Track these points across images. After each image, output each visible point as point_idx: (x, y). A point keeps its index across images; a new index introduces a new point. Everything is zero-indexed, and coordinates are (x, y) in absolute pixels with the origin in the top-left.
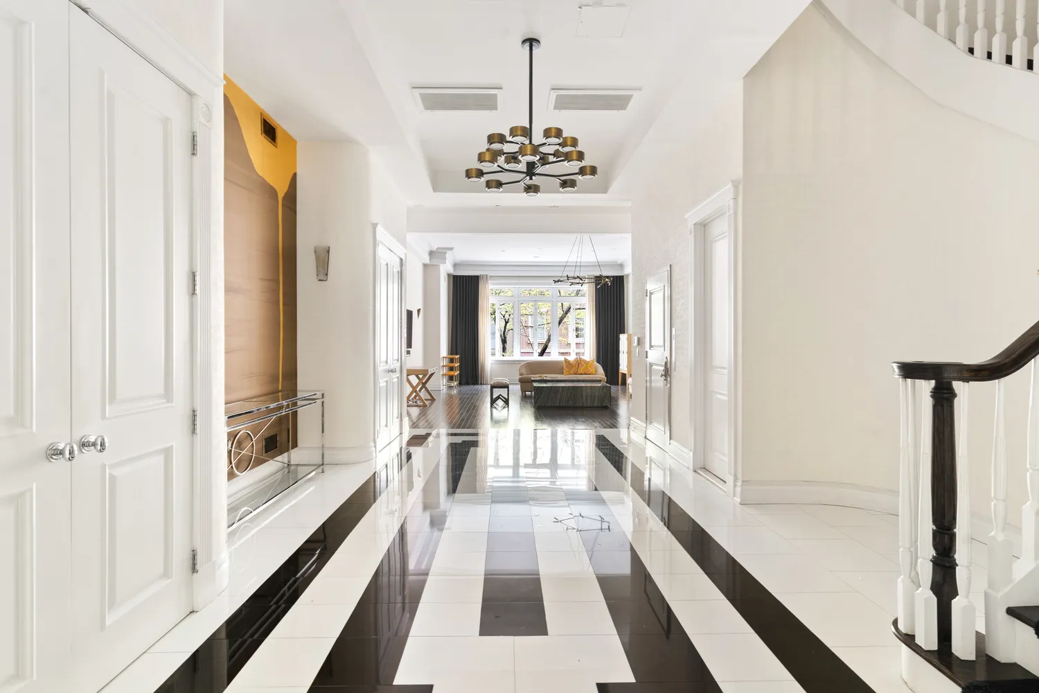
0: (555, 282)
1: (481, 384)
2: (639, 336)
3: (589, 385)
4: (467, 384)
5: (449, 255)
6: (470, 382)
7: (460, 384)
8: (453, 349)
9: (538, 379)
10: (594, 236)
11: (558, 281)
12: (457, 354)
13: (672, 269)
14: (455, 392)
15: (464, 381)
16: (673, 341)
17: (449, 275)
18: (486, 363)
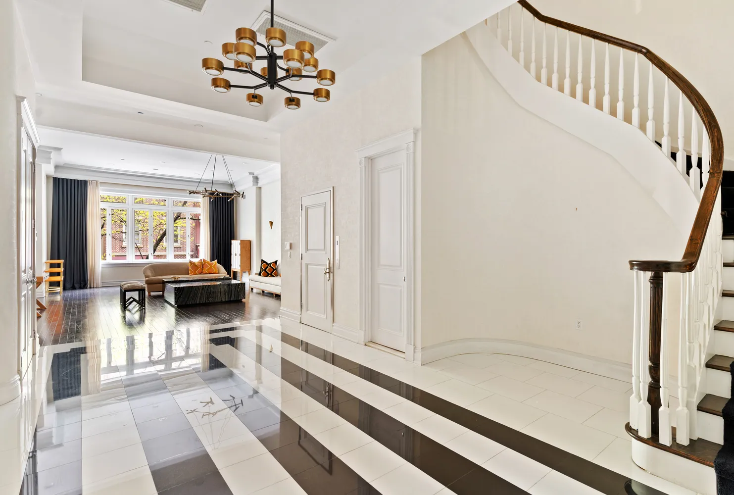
0: (191, 193)
1: (90, 288)
2: (291, 242)
3: (209, 284)
4: (73, 288)
5: (54, 155)
6: (76, 285)
7: (64, 289)
8: (55, 253)
9: (170, 280)
10: (228, 158)
11: (194, 193)
12: (59, 259)
13: (335, 189)
14: (58, 298)
15: (68, 286)
16: (337, 247)
17: (48, 177)
18: (97, 267)
